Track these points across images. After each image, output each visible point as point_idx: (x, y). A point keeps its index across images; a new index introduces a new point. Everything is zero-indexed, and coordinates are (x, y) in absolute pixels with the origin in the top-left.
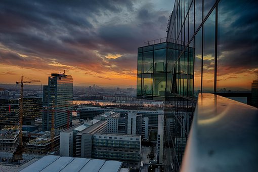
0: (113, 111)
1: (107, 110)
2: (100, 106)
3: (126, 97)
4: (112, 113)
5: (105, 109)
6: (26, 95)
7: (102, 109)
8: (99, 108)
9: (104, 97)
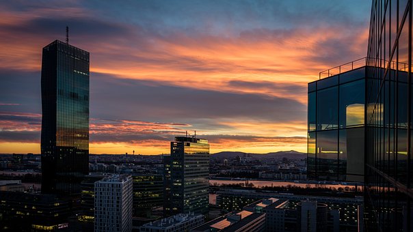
0: (276, 198)
1: (265, 195)
2: (255, 188)
3: (298, 173)
4: (274, 200)
5: (262, 194)
6: (141, 171)
7: (257, 194)
8: (253, 191)
9: (260, 173)
